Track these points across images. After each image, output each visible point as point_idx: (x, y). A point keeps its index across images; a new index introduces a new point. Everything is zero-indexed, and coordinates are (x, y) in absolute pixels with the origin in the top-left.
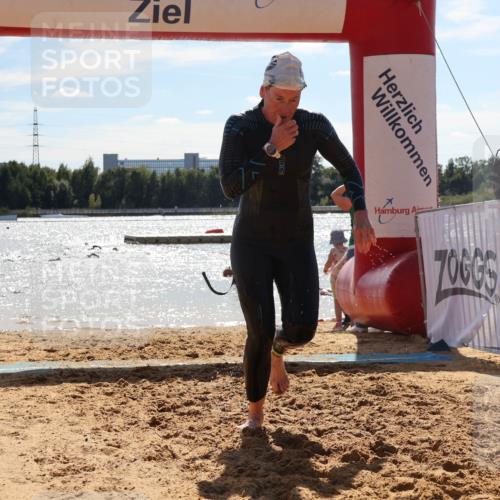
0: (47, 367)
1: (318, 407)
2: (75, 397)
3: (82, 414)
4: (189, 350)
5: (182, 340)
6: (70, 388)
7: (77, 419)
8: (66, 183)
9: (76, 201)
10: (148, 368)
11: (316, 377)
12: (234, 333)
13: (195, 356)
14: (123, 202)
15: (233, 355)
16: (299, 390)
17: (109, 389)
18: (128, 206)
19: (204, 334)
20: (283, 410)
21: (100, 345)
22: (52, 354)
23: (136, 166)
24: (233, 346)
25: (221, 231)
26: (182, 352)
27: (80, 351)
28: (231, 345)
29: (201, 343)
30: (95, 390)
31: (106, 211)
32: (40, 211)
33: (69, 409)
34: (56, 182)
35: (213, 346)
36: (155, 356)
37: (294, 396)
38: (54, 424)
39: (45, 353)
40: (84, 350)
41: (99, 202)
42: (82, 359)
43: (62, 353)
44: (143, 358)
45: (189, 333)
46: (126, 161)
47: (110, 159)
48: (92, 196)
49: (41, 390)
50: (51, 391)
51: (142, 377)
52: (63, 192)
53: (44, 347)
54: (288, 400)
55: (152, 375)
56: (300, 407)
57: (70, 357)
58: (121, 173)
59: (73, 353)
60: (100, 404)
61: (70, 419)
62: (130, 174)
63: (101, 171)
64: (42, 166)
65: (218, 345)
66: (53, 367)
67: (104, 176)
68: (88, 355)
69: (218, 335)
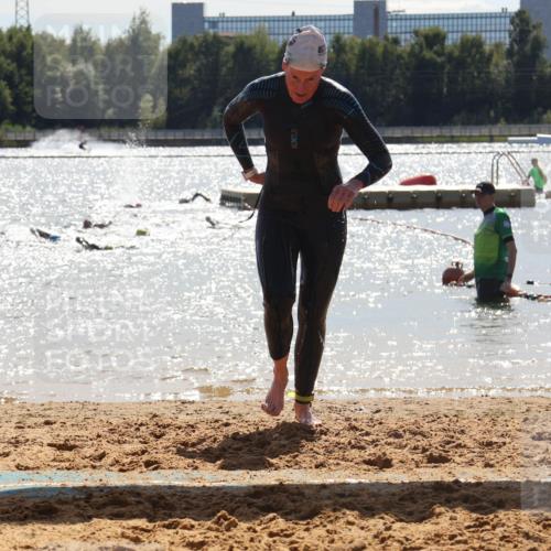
0: (56, 484)
4: (371, 450)
5: (354, 428)
10: (281, 488)
12: (470, 413)
13: (384, 463)
15: (471, 463)
19: (402, 414)
21: (171, 434)
22: (67, 454)
24: (470, 443)
26: (354, 453)
27: (128, 448)
28: (464, 440)
29: (397, 436)
31: (179, 135)
35: (423, 443)
39: (51, 452)
40: (138, 447)
42: (133, 466)
43: (89, 451)
45: (367, 412)
46: (222, 19)
51: (268, 509)
53: (48, 439)
55: (290, 505)
57: (107, 461)
58: (212, 46)
59: (114, 452)
62: (231, 49)
63: (167, 42)
65: (436, 440)
66: (70, 484)
68: (145, 457)
69: (435, 418)
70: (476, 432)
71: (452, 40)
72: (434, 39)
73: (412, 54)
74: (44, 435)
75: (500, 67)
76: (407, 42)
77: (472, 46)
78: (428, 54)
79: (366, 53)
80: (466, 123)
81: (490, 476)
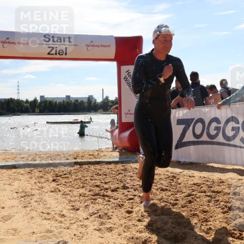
1: (106, 175)
2: (29, 172)
3: (31, 178)
4: (66, 157)
5: (64, 154)
6: (28, 170)
7: (30, 180)
8: (28, 105)
9: (31, 111)
11: (105, 166)
13: (68, 159)
14: (46, 110)
16: (100, 170)
17: (40, 170)
18: (48, 112)
19: (71, 152)
20: (95, 176)
21: (38, 156)
22: (23, 159)
23: (51, 100)
25: (77, 120)
26: (64, 158)
27: (31, 158)
29: (70, 155)
30: (36, 170)
31: (41, 114)
32: (19, 114)
33: (27, 176)
34: (25, 105)
36: (55, 159)
37: (98, 172)
38: (22, 181)
41: (38, 111)
43: (26, 159)
44: (51, 160)
45: (66, 152)
46: (47, 98)
47: (42, 97)
48: (36, 109)
49: (19, 170)
50: (22, 171)
51: (51, 166)
52: (27, 108)
54: (96, 173)
55: (54, 166)
56: (100, 175)
57: (28, 160)
58: (46, 101)
60: (37, 175)
61: (27, 179)
62: (48, 102)
63: (39, 101)
64: (20, 99)
65: (75, 156)
67: (40, 103)
68: (34, 159)
69: (75, 153)
70: (81, 155)
71: (79, 101)
72: (77, 101)
73: (74, 103)
74: (19, 156)
75: (86, 104)
76: (73, 101)
77: (82, 102)
78: (76, 103)
79: (68, 103)
80: (82, 112)
81: (82, 161)
